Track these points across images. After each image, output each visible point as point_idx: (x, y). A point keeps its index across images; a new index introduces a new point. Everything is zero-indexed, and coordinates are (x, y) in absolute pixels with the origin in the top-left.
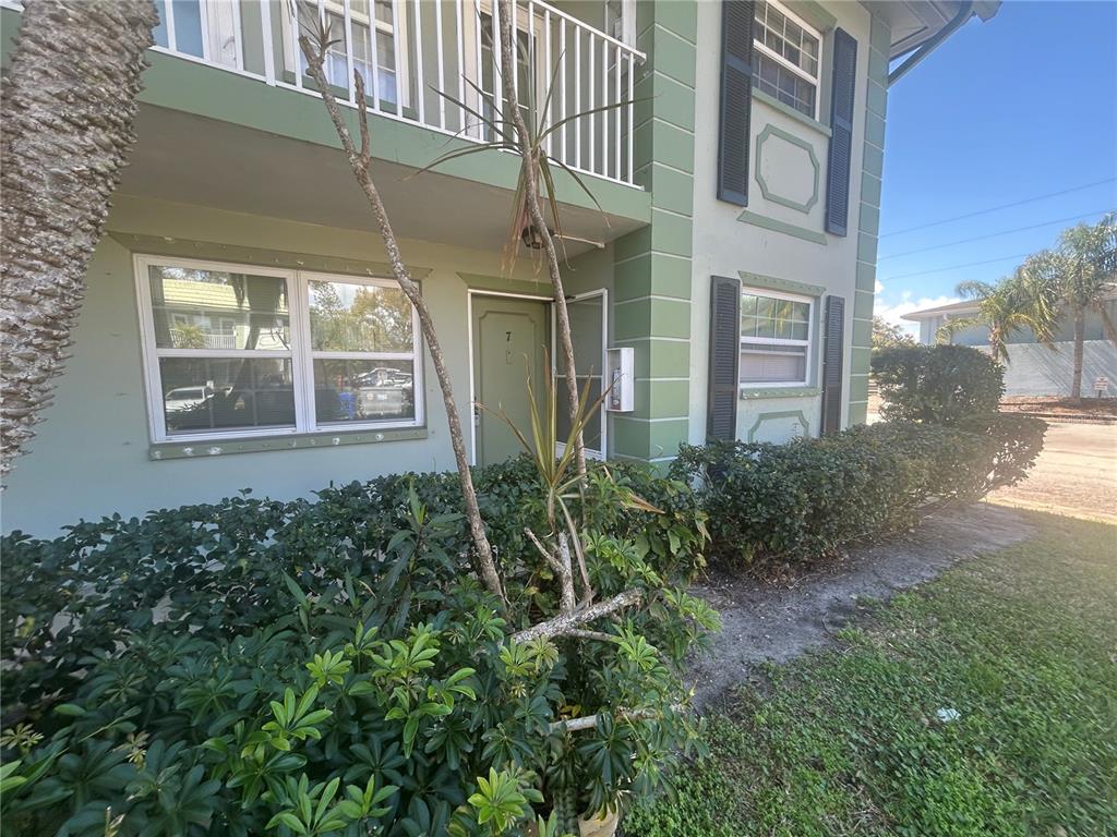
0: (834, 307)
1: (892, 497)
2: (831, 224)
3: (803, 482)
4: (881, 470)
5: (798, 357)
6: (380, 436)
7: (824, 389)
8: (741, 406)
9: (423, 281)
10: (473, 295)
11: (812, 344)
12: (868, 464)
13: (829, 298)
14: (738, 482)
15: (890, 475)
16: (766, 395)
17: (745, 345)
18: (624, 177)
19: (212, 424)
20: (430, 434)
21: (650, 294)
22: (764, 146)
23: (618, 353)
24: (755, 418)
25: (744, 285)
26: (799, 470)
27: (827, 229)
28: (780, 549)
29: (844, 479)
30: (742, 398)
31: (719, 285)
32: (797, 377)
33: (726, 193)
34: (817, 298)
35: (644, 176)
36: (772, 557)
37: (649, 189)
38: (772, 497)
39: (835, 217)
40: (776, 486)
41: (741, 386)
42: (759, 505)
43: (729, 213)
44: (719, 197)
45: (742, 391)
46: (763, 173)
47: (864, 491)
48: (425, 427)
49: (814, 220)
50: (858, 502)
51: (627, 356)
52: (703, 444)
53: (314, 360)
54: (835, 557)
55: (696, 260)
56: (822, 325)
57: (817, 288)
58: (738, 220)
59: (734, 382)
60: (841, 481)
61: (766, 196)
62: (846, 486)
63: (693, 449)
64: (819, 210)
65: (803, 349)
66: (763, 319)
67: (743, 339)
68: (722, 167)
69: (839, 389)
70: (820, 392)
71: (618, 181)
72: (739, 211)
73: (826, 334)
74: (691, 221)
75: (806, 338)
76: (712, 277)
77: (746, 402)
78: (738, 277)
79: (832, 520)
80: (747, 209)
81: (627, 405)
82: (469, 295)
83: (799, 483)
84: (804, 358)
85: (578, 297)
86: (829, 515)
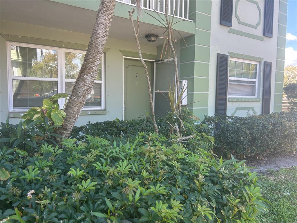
0: (267, 67)
1: (281, 135)
2: (266, 33)
3: (247, 128)
4: (276, 125)
5: (253, 86)
6: (89, 113)
7: (263, 99)
8: (229, 104)
9: (106, 53)
10: (125, 59)
11: (258, 81)
12: (272, 122)
13: (265, 62)
14: (225, 127)
15: (280, 127)
16: (238, 100)
17: (230, 81)
18: (185, 17)
19: (29, 105)
20: (107, 112)
21: (194, 60)
22: (239, 3)
23: (181, 82)
24: (234, 109)
25: (230, 57)
26: (247, 124)
27: (264, 35)
28: (240, 152)
29: (262, 127)
30: (229, 101)
31: (220, 57)
32: (252, 94)
33: (223, 22)
34: (260, 62)
35: (192, 17)
36: (237, 155)
37: (194, 21)
38: (236, 132)
39: (268, 30)
40: (238, 128)
41: (229, 96)
42: (232, 135)
43: (225, 29)
44: (221, 23)
45: (229, 98)
46: (238, 14)
47: (270, 132)
48: (105, 110)
49: (259, 31)
50: (268, 136)
51: (185, 83)
52: (213, 116)
53: (66, 82)
54: (262, 159)
55: (211, 47)
56: (262, 73)
57: (260, 58)
58: (228, 32)
59: (226, 95)
60: (261, 128)
61: (239, 22)
62: (263, 129)
63: (210, 117)
64: (261, 27)
65: (254, 83)
66: (238, 71)
67: (230, 78)
68: (222, 12)
69: (269, 99)
70: (261, 100)
71: (183, 18)
72: (229, 29)
73: (264, 77)
74: (210, 33)
75: (256, 79)
76: (218, 54)
77: (231, 103)
78: (228, 54)
79: (258, 142)
80: (231, 28)
81: (185, 102)
82: (123, 59)
83: (246, 128)
84: (255, 86)
85: (165, 60)
86: (257, 140)
